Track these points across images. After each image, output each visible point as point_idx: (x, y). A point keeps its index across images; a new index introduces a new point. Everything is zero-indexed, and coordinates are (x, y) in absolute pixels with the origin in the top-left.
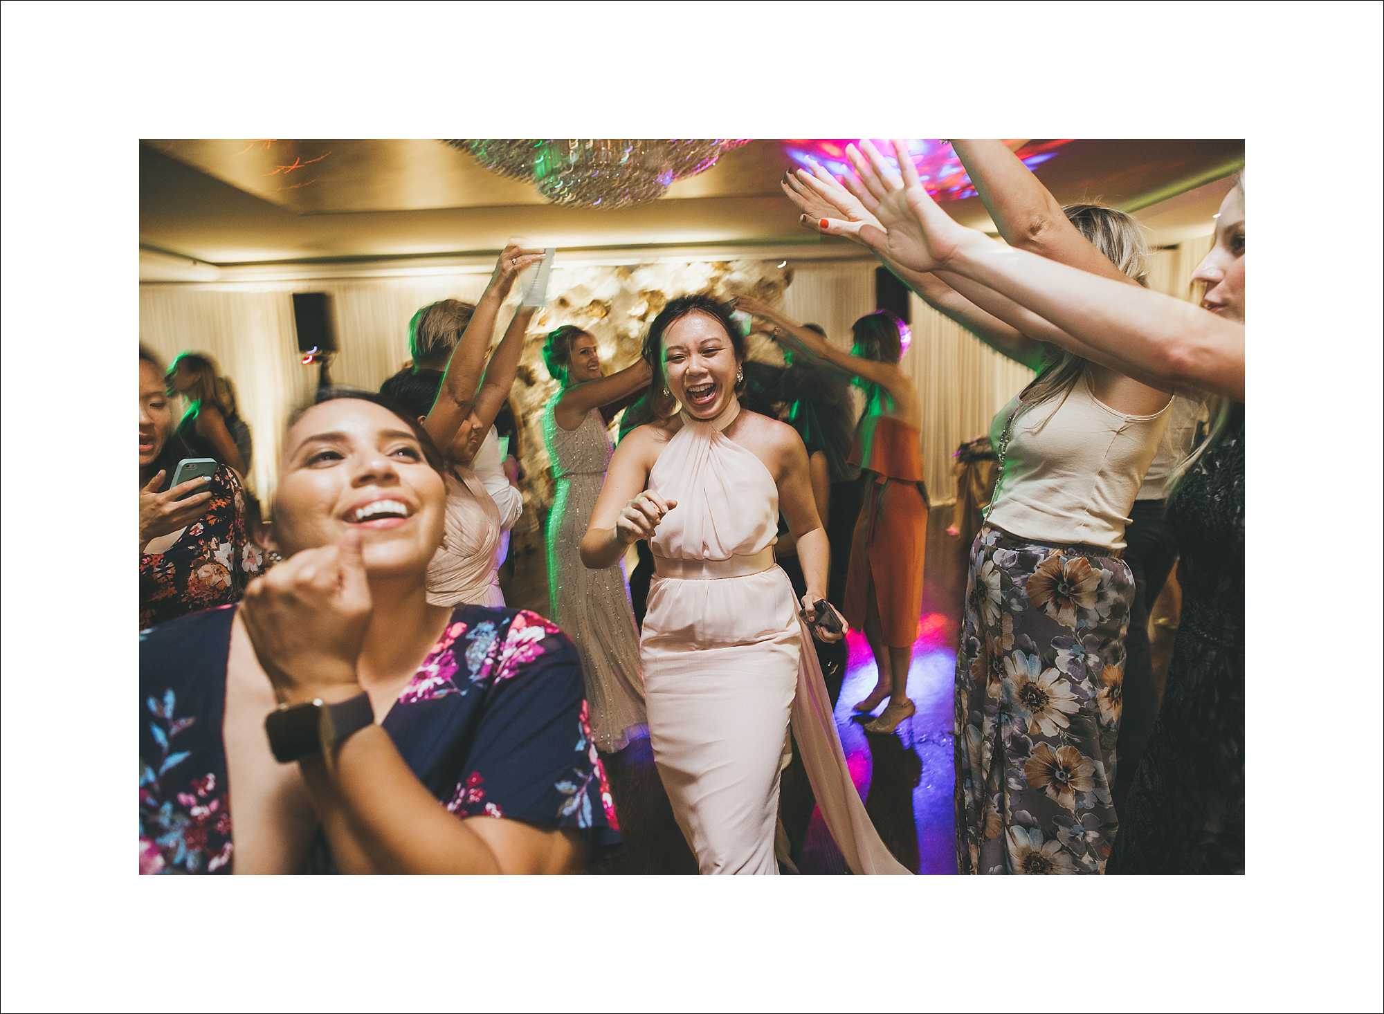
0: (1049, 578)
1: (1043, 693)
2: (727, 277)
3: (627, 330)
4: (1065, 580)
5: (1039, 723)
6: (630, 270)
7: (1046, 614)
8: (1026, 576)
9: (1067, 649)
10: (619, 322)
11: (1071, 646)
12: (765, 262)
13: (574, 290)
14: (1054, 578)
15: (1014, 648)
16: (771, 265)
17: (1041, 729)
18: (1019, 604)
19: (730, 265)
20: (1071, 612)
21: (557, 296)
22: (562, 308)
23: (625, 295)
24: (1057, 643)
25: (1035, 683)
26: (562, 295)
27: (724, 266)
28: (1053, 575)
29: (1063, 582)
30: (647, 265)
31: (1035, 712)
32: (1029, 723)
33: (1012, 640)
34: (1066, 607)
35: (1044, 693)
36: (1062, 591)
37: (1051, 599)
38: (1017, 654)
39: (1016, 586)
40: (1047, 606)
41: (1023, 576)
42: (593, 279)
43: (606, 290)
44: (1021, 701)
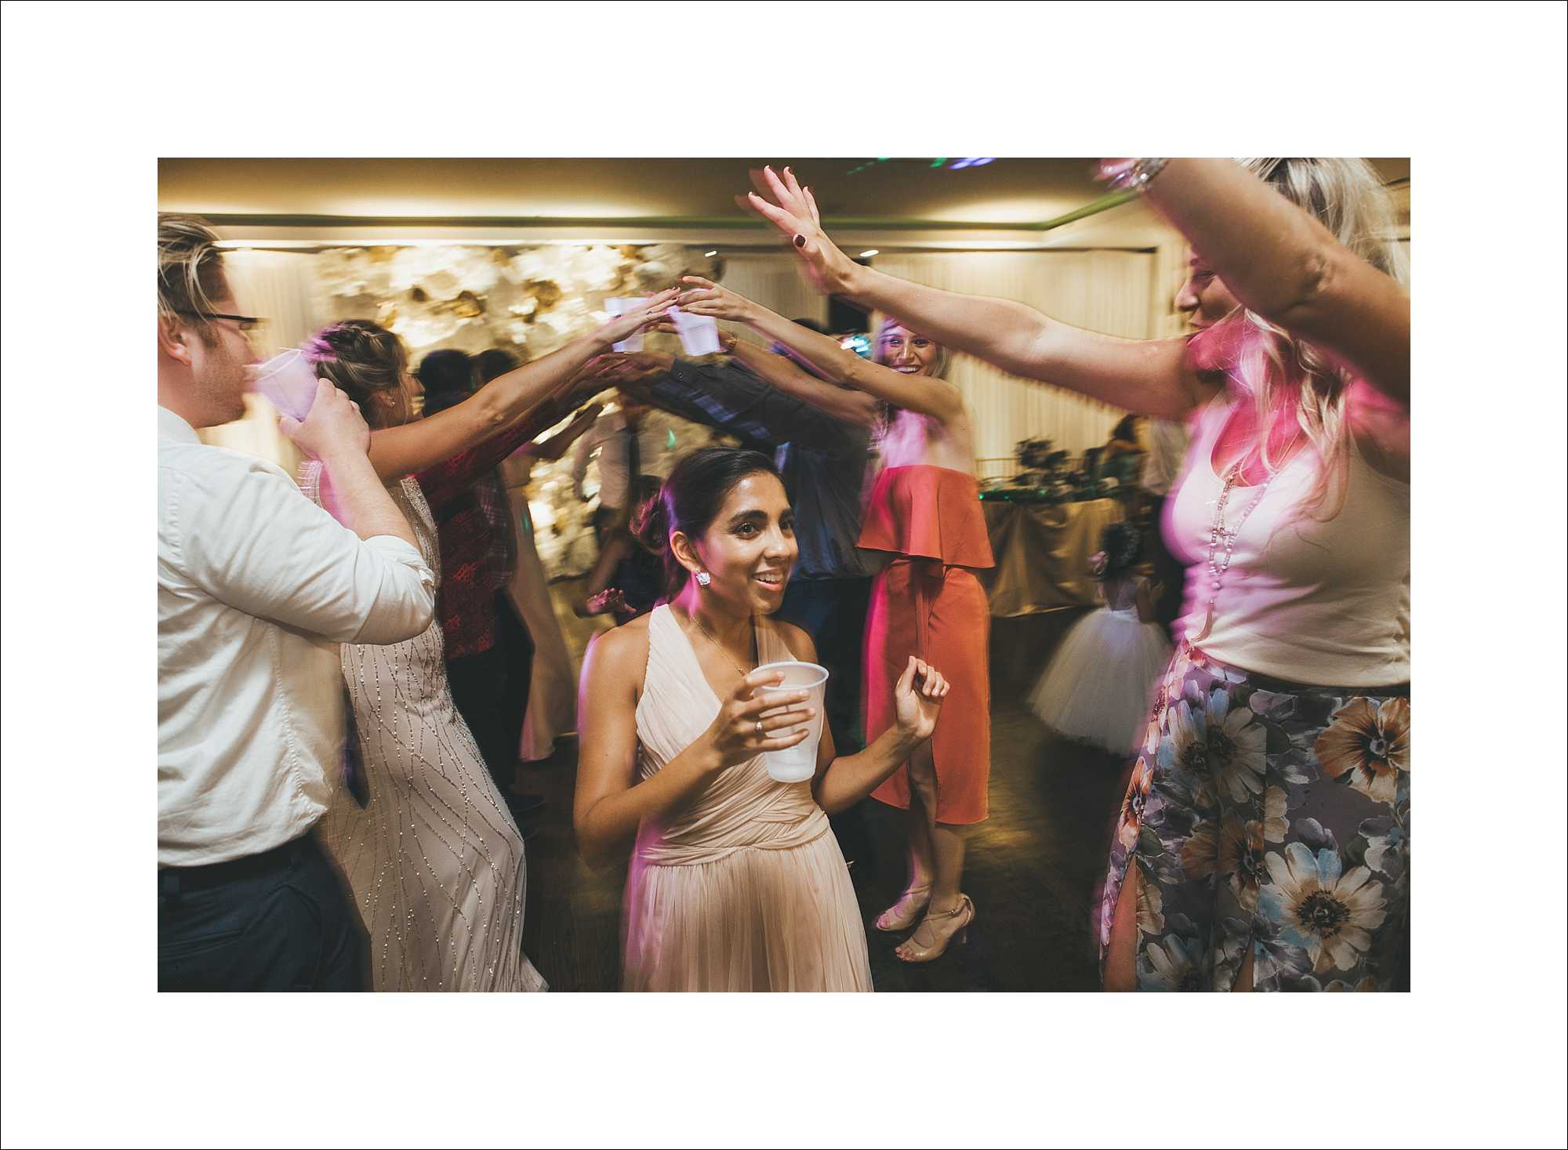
0: (1357, 733)
1: (1341, 905)
2: (640, 266)
3: (509, 334)
4: (1381, 733)
5: (1332, 952)
6: (510, 252)
7: (1351, 786)
8: (1315, 732)
9: (1382, 835)
10: (497, 322)
11: (1388, 831)
12: (689, 248)
13: (431, 277)
14: (1363, 733)
15: (1289, 839)
16: (697, 252)
17: (1334, 961)
18: (1302, 773)
19: (644, 251)
20: (1390, 779)
21: (410, 287)
22: (416, 304)
23: (504, 285)
24: (1368, 829)
25: (1329, 893)
26: (416, 284)
27: (636, 252)
28: (1362, 729)
29: (1378, 737)
30: (533, 248)
31: (1326, 938)
32: (1314, 954)
33: (1285, 827)
34: (1382, 775)
35: (1344, 906)
36: (1377, 750)
37: (1358, 764)
38: (1296, 849)
39: (1296, 747)
40: (1353, 774)
41: (1310, 732)
42: (459, 264)
43: (479, 278)
44: (1301, 920)
